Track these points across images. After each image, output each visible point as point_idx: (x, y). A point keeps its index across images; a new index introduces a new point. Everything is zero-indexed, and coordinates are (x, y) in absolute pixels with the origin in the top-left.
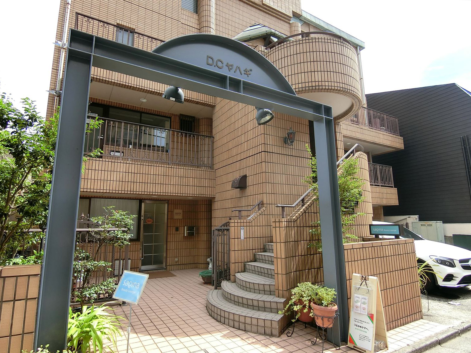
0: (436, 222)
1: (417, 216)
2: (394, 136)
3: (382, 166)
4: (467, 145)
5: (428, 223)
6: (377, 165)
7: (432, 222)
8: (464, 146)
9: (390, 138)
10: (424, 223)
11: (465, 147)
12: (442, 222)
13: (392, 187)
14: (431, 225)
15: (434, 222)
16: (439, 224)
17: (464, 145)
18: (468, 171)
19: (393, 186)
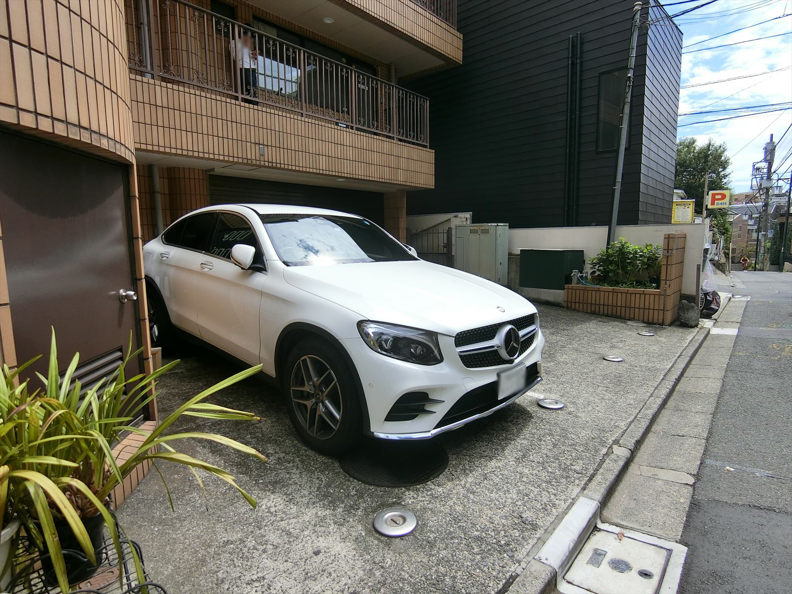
0: (496, 224)
1: (468, 215)
2: (444, 25)
3: (406, 92)
4: (578, 56)
5: (483, 228)
6: (393, 86)
7: (490, 224)
8: (572, 60)
9: (432, 27)
10: (476, 228)
11: (573, 62)
12: (508, 224)
13: (425, 147)
14: (486, 231)
15: (493, 224)
16: (502, 229)
17: (572, 58)
18: (570, 116)
19: (428, 144)
